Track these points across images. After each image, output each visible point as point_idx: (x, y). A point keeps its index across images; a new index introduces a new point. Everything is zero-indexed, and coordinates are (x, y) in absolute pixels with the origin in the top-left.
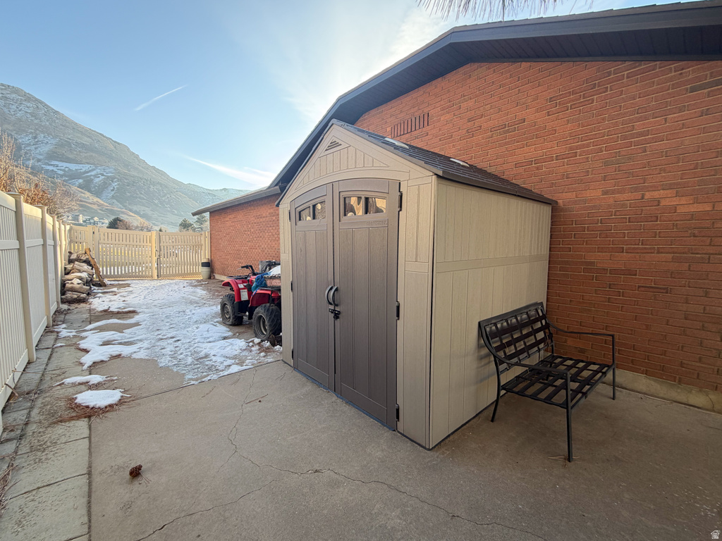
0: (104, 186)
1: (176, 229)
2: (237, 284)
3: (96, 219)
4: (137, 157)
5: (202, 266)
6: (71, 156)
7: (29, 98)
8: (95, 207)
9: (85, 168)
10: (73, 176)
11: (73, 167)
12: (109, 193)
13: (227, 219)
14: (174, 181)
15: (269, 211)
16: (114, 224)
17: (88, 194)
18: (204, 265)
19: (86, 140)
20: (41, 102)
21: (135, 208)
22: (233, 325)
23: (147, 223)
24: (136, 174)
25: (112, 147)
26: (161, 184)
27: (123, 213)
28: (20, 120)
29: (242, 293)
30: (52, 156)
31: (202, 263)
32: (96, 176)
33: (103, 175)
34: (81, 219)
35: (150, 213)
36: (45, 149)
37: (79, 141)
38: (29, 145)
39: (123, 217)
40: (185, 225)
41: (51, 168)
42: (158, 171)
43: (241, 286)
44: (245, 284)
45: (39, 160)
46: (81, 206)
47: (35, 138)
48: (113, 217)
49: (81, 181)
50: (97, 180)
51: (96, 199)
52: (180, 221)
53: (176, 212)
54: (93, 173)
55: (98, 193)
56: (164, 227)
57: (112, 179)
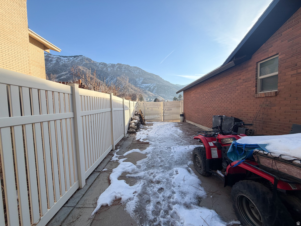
0: (154, 89)
1: (172, 101)
2: (208, 142)
3: (151, 99)
4: (161, 78)
5: (180, 116)
6: (146, 82)
7: (138, 68)
8: (151, 96)
9: (149, 85)
10: (147, 87)
11: (147, 85)
12: (155, 91)
13: (192, 93)
14: (172, 84)
15: (219, 84)
16: (155, 101)
17: (150, 92)
18: (181, 115)
19: (149, 77)
20: (140, 69)
21: (161, 95)
22: (204, 175)
23: (164, 99)
24: (161, 84)
25: (155, 77)
26: (168, 86)
27: (158, 97)
28: (136, 75)
29: (212, 151)
30: (143, 83)
31: (180, 115)
32: (152, 87)
33: (153, 86)
34: (148, 99)
35: (165, 96)
36: (141, 81)
37: (148, 77)
38: (138, 81)
39: (158, 98)
40: (175, 99)
41: (142, 86)
42: (167, 82)
43: (211, 144)
44: (215, 142)
45: (140, 85)
46: (148, 96)
47: (139, 79)
48: (155, 98)
49: (148, 89)
50: (152, 88)
51: (152, 93)
52: (173, 98)
53: (172, 95)
54: (151, 86)
55: (152, 92)
56: (168, 100)
57: (155, 87)
